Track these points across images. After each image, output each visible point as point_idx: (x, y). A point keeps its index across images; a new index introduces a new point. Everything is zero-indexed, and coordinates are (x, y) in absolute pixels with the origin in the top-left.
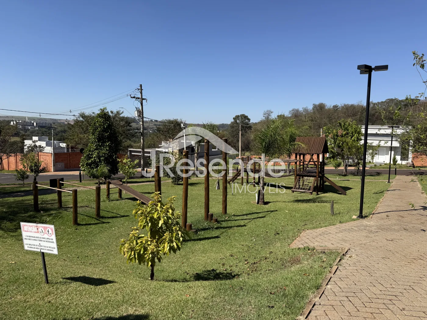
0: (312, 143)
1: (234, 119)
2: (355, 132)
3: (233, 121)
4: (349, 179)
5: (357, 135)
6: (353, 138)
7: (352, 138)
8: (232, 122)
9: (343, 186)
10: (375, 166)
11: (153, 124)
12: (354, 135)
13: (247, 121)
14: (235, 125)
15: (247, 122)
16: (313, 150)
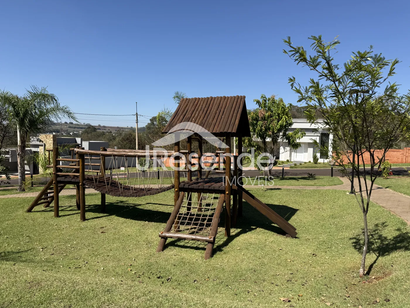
0: (215, 110)
1: (150, 120)
2: (283, 113)
3: (150, 122)
4: (280, 187)
5: (285, 117)
6: (280, 122)
7: (278, 121)
8: (149, 124)
9: (276, 203)
10: (295, 165)
11: (67, 127)
12: (282, 118)
13: (164, 122)
14: (152, 126)
15: (164, 124)
16: (217, 124)
